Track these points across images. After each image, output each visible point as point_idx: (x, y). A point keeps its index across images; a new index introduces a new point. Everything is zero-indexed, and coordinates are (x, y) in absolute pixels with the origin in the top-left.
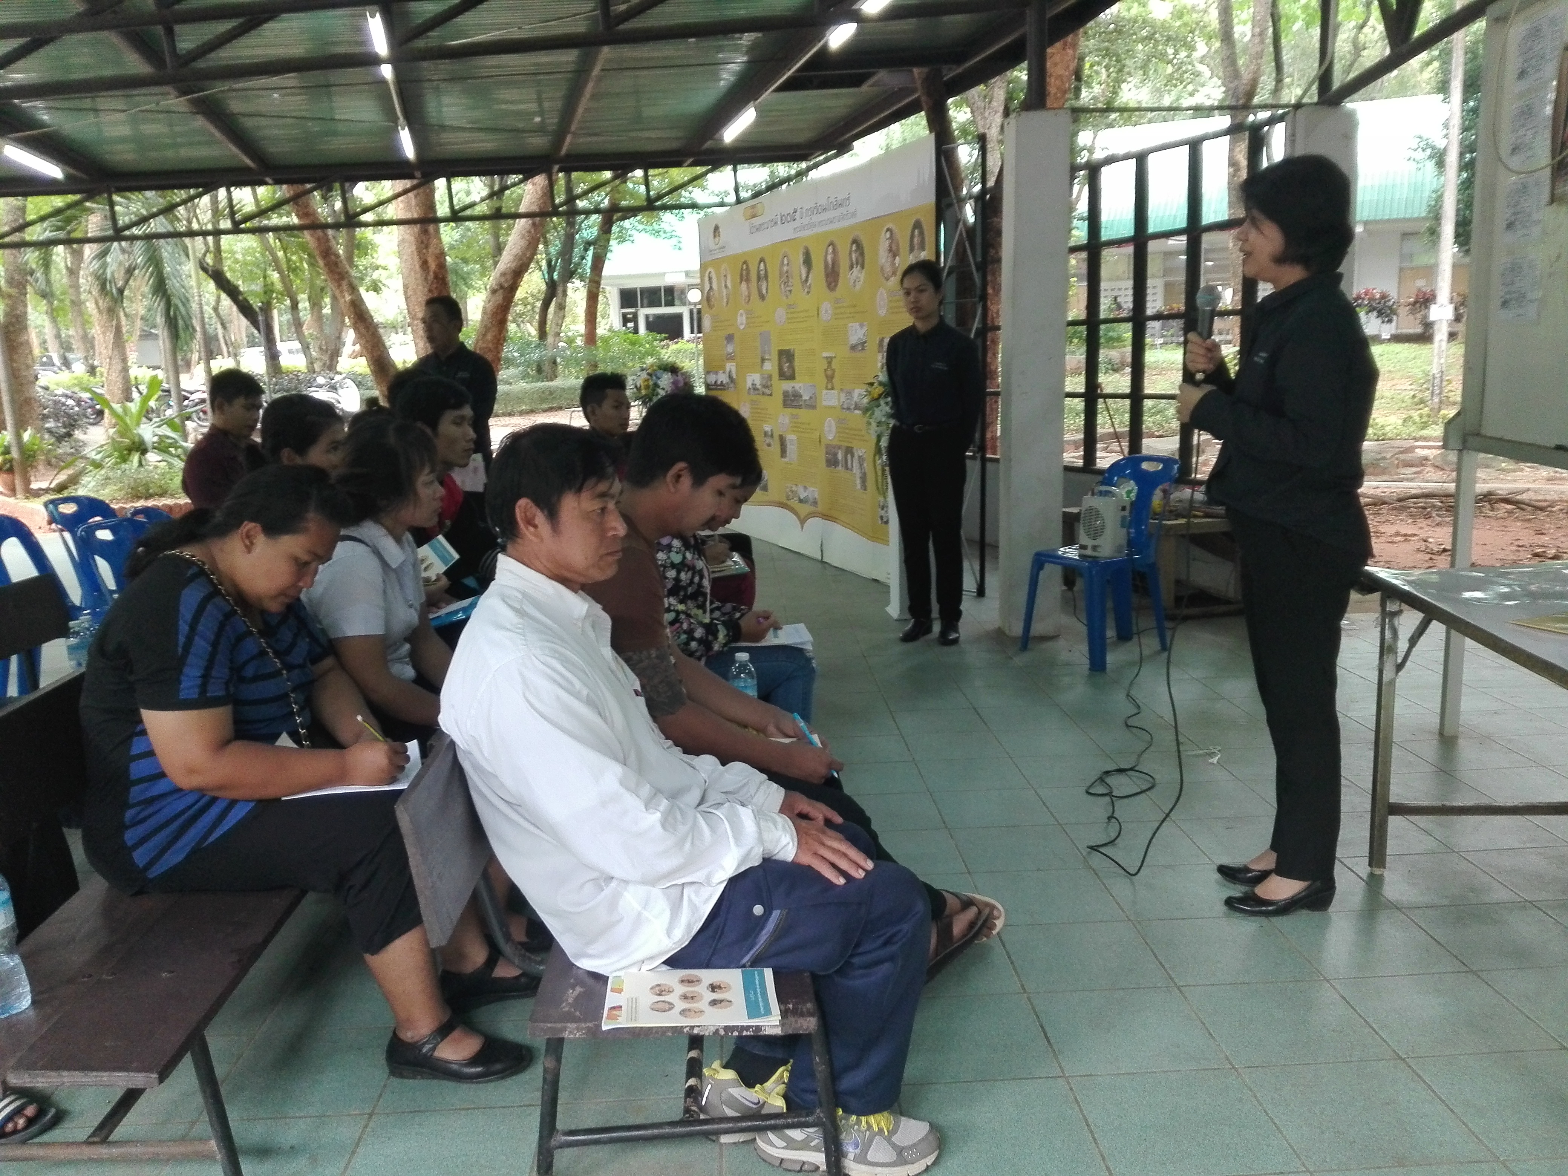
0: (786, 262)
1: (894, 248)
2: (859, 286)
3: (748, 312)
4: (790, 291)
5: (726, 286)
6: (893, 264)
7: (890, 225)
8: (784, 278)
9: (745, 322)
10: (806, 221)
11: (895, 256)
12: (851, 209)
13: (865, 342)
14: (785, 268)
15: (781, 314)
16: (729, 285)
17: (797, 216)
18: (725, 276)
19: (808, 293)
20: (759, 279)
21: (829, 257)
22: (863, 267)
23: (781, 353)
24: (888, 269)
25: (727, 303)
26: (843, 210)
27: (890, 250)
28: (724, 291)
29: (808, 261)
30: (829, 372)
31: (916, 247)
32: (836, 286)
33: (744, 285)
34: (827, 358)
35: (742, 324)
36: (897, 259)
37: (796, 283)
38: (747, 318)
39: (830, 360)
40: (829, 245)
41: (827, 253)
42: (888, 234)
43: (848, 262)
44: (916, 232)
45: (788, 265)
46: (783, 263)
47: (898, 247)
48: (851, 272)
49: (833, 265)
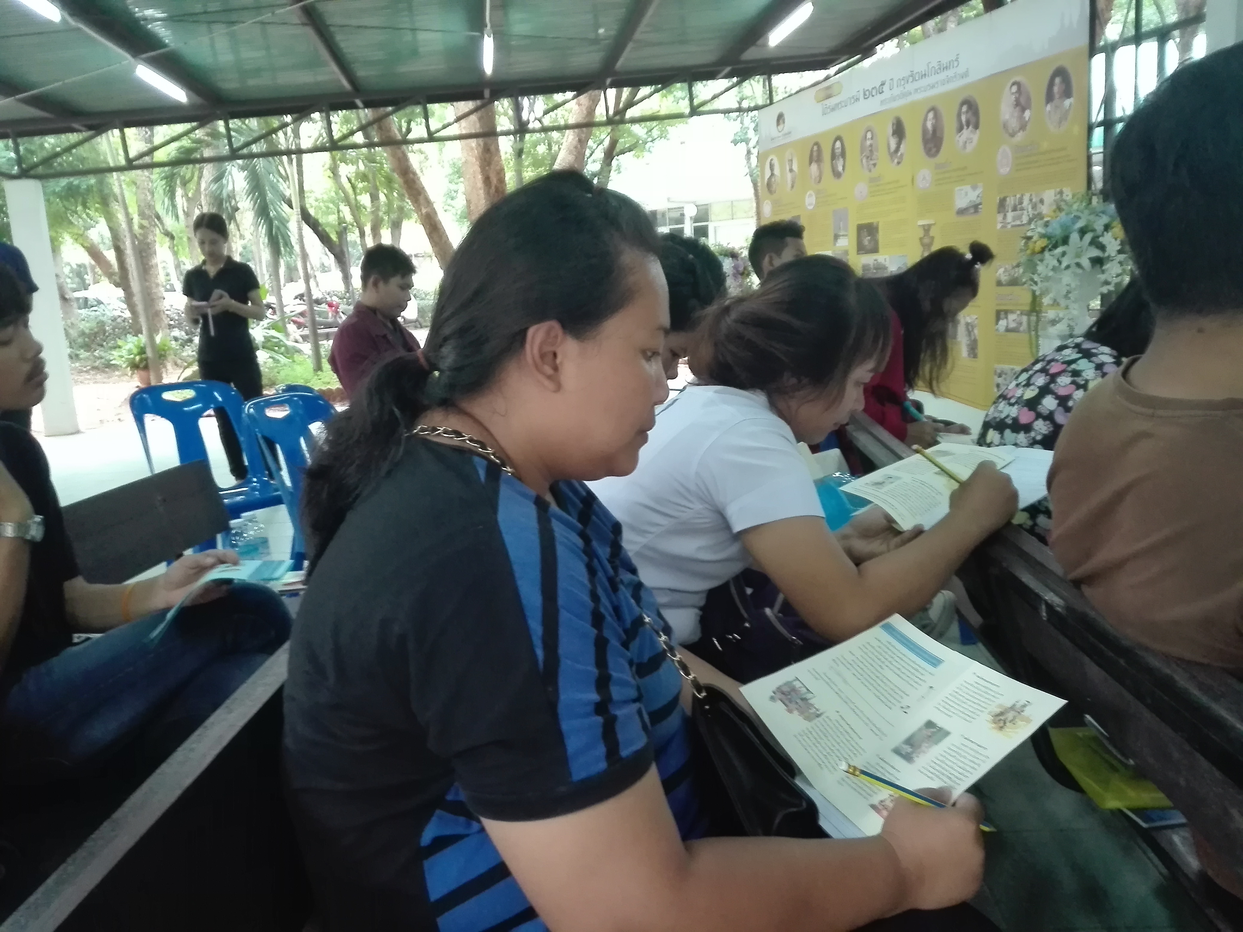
0: (869, 135)
1: (1023, 100)
2: (970, 148)
3: (818, 193)
4: (875, 165)
5: (791, 170)
6: (1021, 117)
7: (1018, 79)
8: (867, 153)
9: (814, 203)
10: (897, 91)
11: (1023, 110)
12: (961, 70)
13: (980, 204)
14: (868, 143)
15: (862, 188)
16: (795, 167)
17: (886, 88)
18: (791, 160)
19: (899, 163)
20: (833, 157)
21: (929, 125)
22: (976, 127)
23: (861, 228)
24: (1014, 124)
25: (792, 187)
26: (949, 73)
27: (1017, 103)
28: (789, 176)
29: (899, 131)
30: (926, 241)
31: (1057, 96)
32: (938, 151)
33: (814, 167)
34: (923, 226)
35: (810, 205)
36: (1027, 114)
37: (882, 155)
38: (816, 198)
39: (927, 229)
40: (929, 111)
41: (925, 120)
42: (1014, 89)
43: (954, 125)
44: (1058, 80)
45: (872, 138)
46: (866, 137)
47: (1029, 99)
48: (959, 134)
49: (934, 131)
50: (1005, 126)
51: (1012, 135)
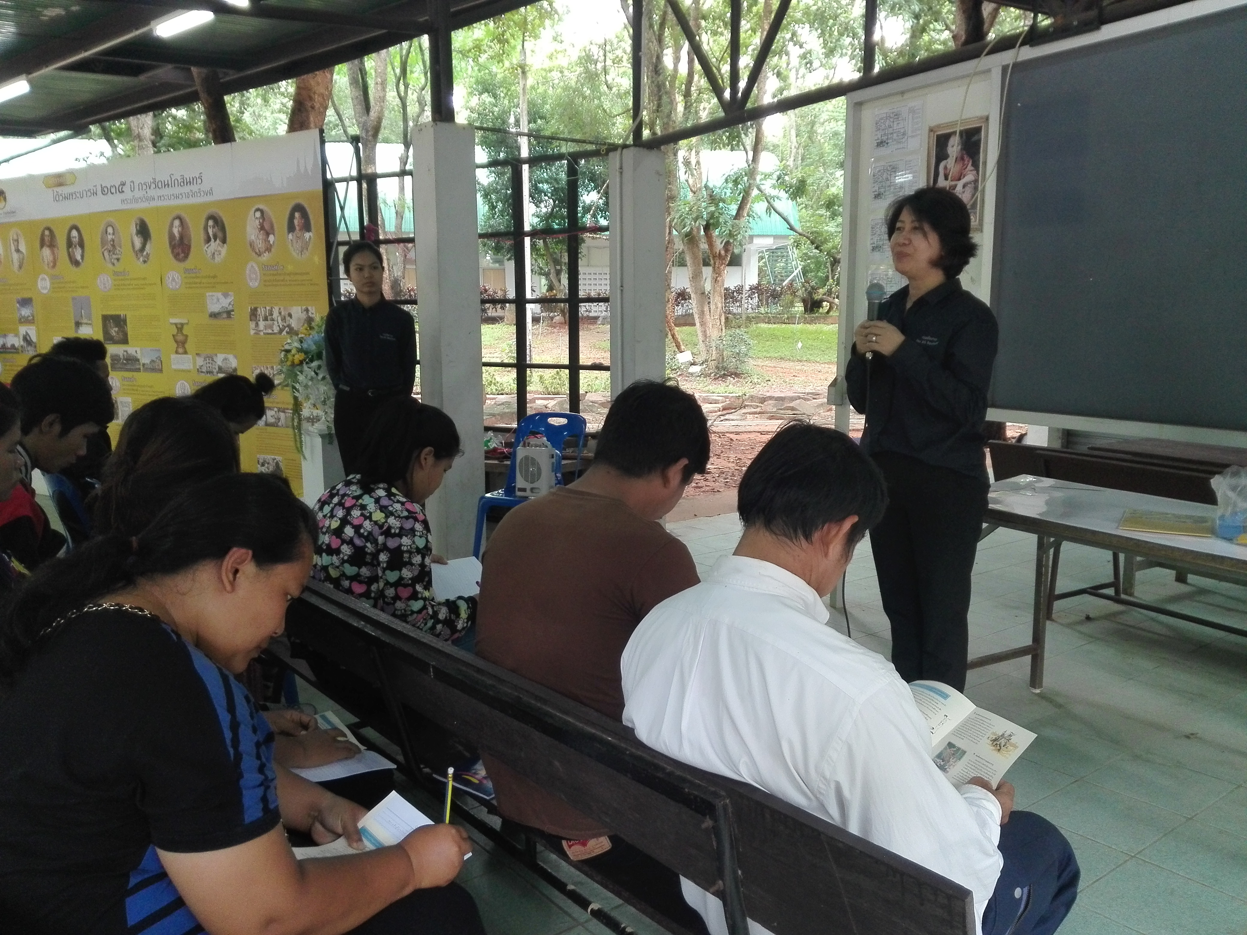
0: (110, 230)
1: (267, 226)
2: (218, 259)
3: (53, 278)
4: (118, 260)
5: (18, 251)
6: (267, 240)
7: (261, 207)
8: (109, 247)
9: (48, 287)
10: (138, 194)
11: (268, 234)
12: (205, 187)
13: (233, 311)
14: (110, 237)
15: (105, 281)
16: (23, 248)
17: (126, 189)
18: (17, 241)
19: (145, 262)
20: (70, 244)
21: (176, 231)
22: (224, 241)
23: (106, 319)
24: (260, 245)
25: (20, 267)
26: (195, 188)
27: (262, 228)
28: (15, 256)
29: (143, 231)
30: (180, 338)
31: (297, 228)
32: (186, 256)
33: (46, 252)
34: (176, 324)
35: (45, 288)
36: (271, 238)
37: (125, 251)
38: (52, 283)
39: (180, 328)
40: (174, 219)
41: (171, 225)
42: (258, 214)
43: (202, 236)
44: (297, 215)
45: (113, 234)
46: (106, 232)
47: (272, 227)
48: (207, 245)
49: (182, 237)
50: (251, 244)
51: (259, 254)
